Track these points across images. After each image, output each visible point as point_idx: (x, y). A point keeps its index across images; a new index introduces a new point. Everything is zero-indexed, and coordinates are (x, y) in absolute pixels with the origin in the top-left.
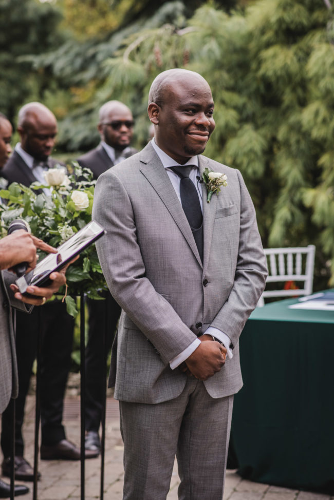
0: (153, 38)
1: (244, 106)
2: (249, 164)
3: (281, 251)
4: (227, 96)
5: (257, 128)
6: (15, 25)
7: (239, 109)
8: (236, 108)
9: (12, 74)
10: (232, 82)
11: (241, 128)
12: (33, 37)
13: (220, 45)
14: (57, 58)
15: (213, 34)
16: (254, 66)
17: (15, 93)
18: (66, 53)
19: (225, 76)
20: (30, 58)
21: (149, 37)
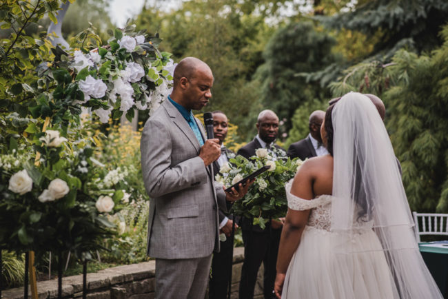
0: (364, 69)
1: (427, 116)
2: (426, 156)
3: (442, 215)
4: (415, 109)
5: (434, 132)
6: (299, 49)
7: (423, 119)
8: (420, 118)
9: (293, 85)
10: (419, 100)
11: (423, 131)
12: (311, 58)
13: (409, 75)
14: (324, 75)
15: (406, 68)
16: (434, 90)
17: (295, 99)
18: (330, 72)
19: (415, 96)
20: (304, 74)
21: (363, 67)
